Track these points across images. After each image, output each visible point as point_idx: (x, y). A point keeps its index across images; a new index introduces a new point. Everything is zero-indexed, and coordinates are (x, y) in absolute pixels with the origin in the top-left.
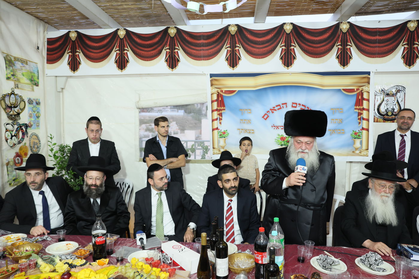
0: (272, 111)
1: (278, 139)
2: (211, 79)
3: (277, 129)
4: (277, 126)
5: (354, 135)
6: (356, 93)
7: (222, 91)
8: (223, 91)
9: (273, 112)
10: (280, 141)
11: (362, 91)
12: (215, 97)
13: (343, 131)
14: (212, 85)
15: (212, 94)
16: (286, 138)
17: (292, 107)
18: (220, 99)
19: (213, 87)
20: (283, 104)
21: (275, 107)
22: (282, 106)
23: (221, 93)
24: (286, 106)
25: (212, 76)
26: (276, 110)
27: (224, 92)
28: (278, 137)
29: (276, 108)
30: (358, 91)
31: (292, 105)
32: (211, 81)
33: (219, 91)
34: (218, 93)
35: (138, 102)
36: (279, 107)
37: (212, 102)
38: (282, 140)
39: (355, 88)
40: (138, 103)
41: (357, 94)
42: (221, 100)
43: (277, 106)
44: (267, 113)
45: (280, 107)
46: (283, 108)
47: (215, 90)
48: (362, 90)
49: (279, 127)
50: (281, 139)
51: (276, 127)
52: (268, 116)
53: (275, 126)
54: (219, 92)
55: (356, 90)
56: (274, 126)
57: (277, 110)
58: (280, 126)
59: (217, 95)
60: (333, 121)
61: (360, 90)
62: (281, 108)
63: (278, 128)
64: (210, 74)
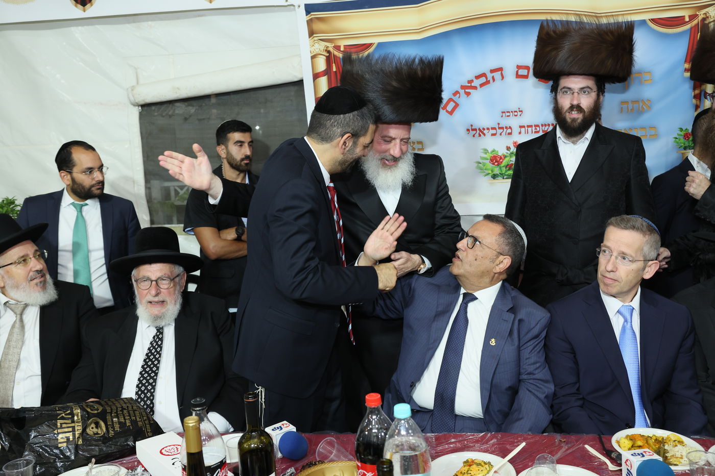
0: (467, 90)
1: (484, 161)
2: (309, 17)
3: (480, 135)
4: (479, 129)
5: (682, 140)
6: (688, 27)
7: (337, 48)
8: (340, 46)
9: (468, 94)
10: (489, 165)
11: (704, 19)
12: (322, 65)
13: (653, 132)
14: (311, 33)
15: (313, 57)
16: (505, 157)
17: (517, 77)
18: (334, 69)
19: (316, 39)
20: (492, 71)
21: (474, 79)
22: (490, 76)
23: (336, 53)
24: (502, 74)
25: (309, 9)
26: (475, 88)
27: (342, 49)
28: (485, 156)
29: (476, 83)
30: (695, 22)
31: (517, 72)
32: (309, 22)
33: (330, 46)
34: (329, 52)
35: (133, 88)
36: (483, 80)
37: (316, 76)
38: (494, 164)
39: (686, 14)
40: (132, 90)
41: (691, 28)
42: (336, 72)
43: (477, 77)
44: (454, 98)
45: (487, 78)
46: (494, 80)
47: (320, 47)
48: (704, 16)
49: (486, 132)
50: (491, 160)
51: (478, 131)
52: (457, 105)
53: (475, 130)
54: (331, 49)
55: (687, 19)
56: (473, 130)
57: (478, 87)
58: (488, 129)
59: (325, 58)
60: (625, 106)
61: (700, 18)
62: (487, 82)
63: (484, 135)
64: (306, 5)
